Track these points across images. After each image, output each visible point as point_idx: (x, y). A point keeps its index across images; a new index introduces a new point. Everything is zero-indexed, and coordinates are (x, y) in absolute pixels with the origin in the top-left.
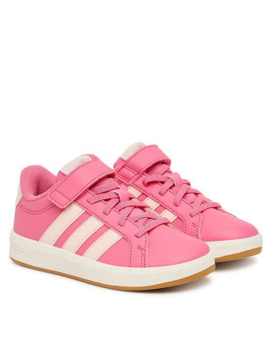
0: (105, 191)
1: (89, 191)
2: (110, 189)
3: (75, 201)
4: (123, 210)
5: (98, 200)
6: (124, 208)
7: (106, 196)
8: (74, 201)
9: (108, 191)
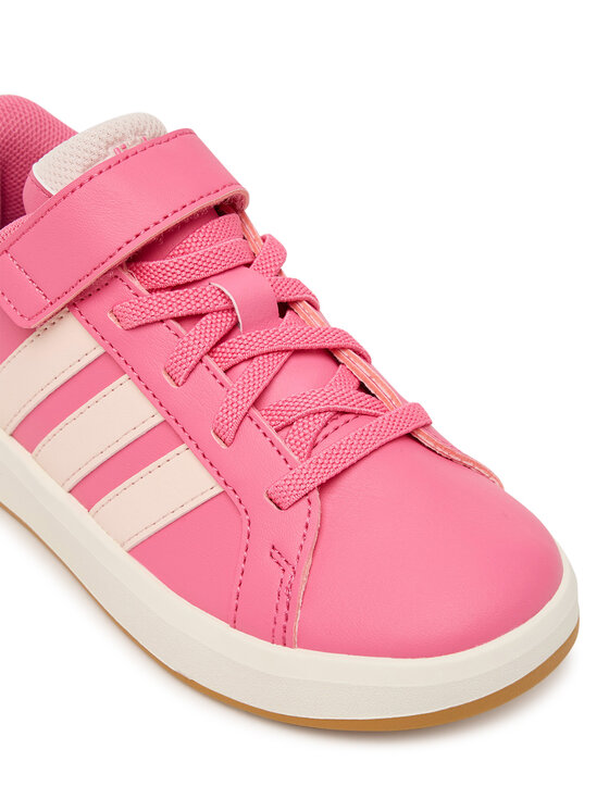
0: (186, 280)
1: (126, 275)
2: (203, 275)
3: (72, 305)
4: (244, 366)
5: (150, 319)
6: (251, 358)
7: (184, 302)
8: (69, 305)
9: (195, 282)
